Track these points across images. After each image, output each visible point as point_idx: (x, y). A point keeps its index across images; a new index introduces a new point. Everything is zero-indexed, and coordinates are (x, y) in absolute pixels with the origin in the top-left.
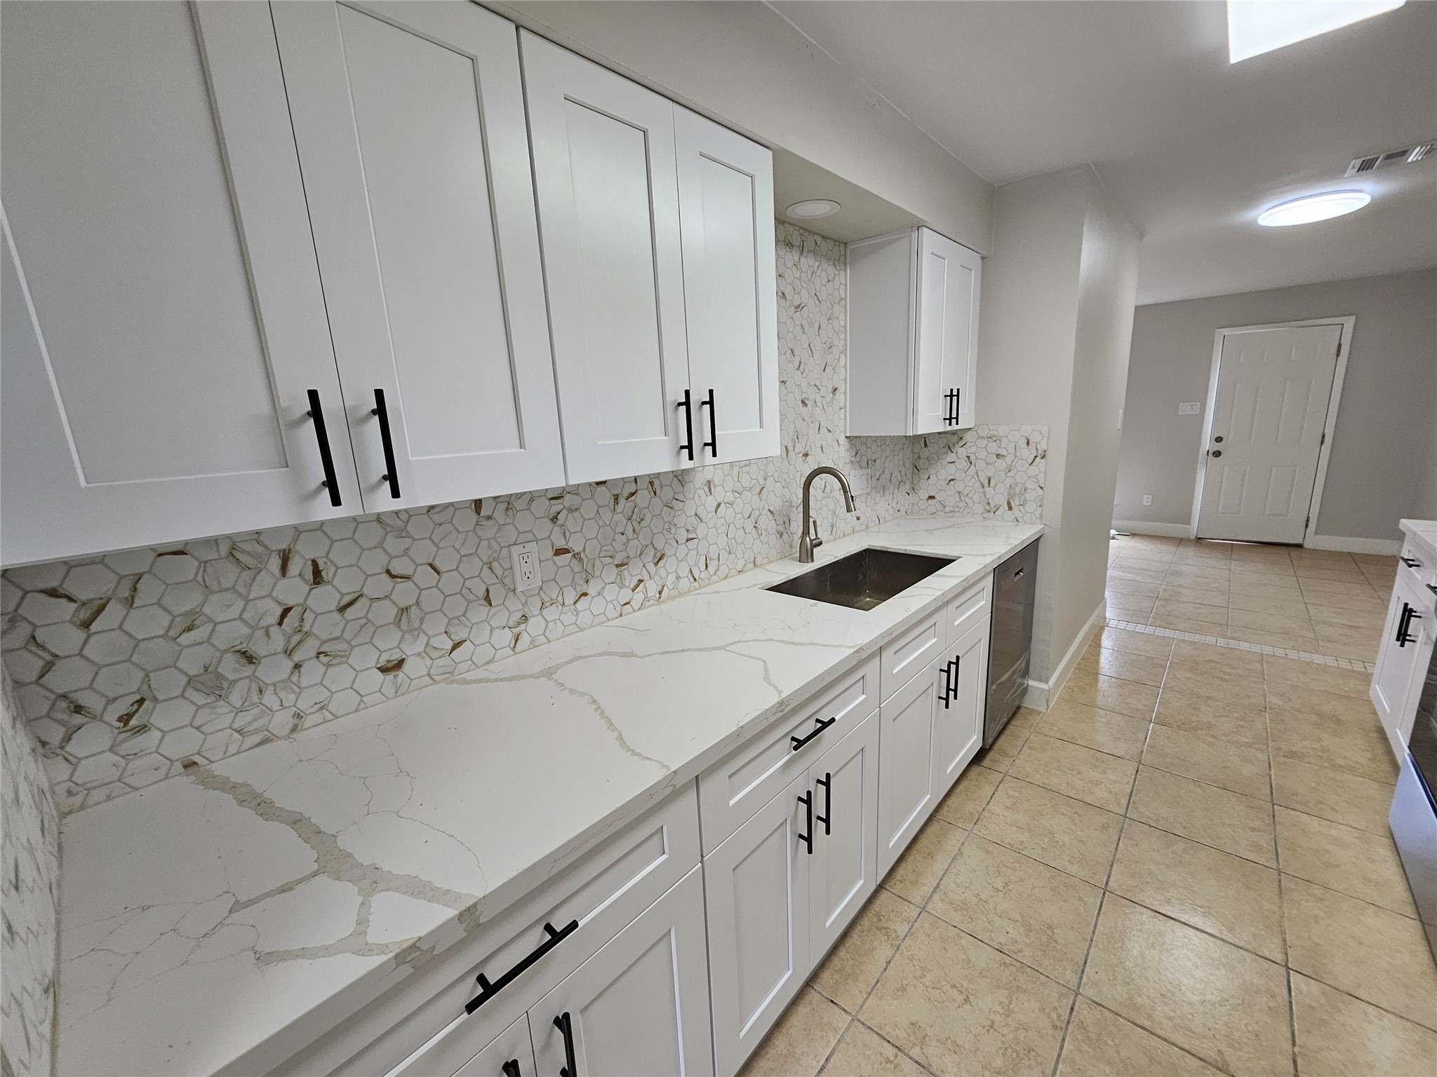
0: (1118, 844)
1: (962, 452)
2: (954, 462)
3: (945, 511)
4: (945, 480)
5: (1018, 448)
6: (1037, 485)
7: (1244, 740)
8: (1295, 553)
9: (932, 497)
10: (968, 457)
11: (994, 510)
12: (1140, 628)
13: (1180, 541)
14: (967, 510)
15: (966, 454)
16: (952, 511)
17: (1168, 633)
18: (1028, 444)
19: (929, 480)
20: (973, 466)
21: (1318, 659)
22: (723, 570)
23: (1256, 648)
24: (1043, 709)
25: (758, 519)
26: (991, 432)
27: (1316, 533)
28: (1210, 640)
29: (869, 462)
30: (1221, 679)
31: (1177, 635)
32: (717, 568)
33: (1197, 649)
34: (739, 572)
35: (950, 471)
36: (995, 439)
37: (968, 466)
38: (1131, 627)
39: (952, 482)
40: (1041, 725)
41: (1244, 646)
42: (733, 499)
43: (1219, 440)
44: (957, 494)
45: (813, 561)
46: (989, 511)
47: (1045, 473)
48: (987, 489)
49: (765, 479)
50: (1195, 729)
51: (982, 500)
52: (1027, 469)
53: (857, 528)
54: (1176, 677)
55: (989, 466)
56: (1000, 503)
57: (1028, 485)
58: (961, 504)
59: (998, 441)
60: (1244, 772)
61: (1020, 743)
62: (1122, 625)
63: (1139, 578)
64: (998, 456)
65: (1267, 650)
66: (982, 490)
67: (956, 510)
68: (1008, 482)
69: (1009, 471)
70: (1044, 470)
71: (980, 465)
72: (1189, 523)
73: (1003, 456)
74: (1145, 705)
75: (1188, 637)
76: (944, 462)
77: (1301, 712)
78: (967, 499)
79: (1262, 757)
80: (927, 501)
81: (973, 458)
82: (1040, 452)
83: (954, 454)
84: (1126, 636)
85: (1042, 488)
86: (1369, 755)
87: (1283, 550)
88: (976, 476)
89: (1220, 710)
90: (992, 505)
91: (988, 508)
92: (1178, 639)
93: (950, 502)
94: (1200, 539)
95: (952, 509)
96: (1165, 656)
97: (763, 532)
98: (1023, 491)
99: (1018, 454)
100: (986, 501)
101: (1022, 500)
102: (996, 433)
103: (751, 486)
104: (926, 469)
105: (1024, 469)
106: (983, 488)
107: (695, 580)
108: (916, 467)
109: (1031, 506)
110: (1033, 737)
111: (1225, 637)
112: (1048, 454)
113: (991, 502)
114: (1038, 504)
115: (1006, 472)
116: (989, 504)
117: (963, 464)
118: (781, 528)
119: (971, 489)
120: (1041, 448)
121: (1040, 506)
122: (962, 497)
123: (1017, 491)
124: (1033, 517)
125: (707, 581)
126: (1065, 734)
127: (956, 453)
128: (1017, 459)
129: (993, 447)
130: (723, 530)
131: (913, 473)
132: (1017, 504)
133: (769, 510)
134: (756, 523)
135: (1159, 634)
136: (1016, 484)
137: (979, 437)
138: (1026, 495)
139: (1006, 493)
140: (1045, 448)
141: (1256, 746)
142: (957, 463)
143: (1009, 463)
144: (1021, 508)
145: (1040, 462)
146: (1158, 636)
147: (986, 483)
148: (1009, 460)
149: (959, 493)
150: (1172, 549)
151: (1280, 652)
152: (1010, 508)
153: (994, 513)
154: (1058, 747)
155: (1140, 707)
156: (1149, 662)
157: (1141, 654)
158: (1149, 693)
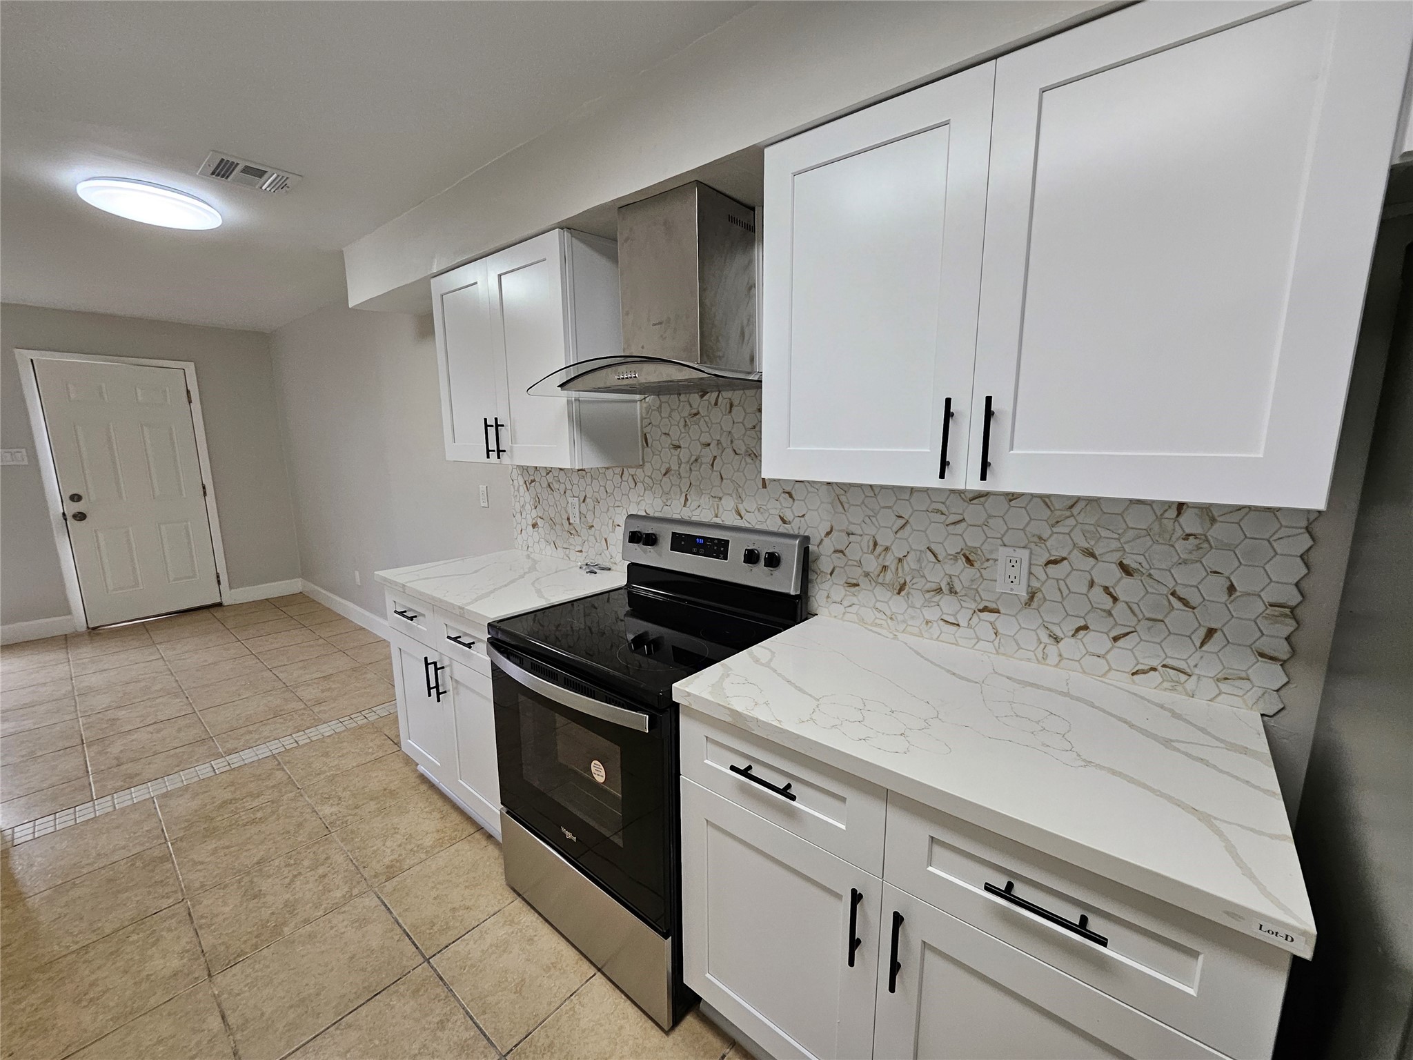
7: (338, 894)
8: (218, 613)
12: (85, 813)
13: (66, 640)
17: (137, 794)
21: (326, 730)
23: (263, 751)
27: (231, 588)
28: (204, 771)
30: (253, 822)
31: (153, 790)
33: (195, 795)
38: (65, 819)
41: (248, 756)
43: (76, 498)
50: (277, 931)
54: (195, 863)
60: (375, 944)
62: (46, 826)
63: (29, 724)
65: (275, 747)
72: (69, 612)
74: (183, 952)
75: (172, 783)
77: (357, 807)
79: (371, 901)
84: (65, 844)
86: (436, 815)
87: (205, 614)
89: (286, 870)
92: (158, 797)
94: (94, 629)
96: (158, 837)
111: (220, 756)
135: (126, 804)
141: (355, 891)
146: (123, 810)
150: (61, 655)
151: (288, 742)
155: (175, 963)
156: (139, 864)
157: (115, 858)
158: (173, 922)
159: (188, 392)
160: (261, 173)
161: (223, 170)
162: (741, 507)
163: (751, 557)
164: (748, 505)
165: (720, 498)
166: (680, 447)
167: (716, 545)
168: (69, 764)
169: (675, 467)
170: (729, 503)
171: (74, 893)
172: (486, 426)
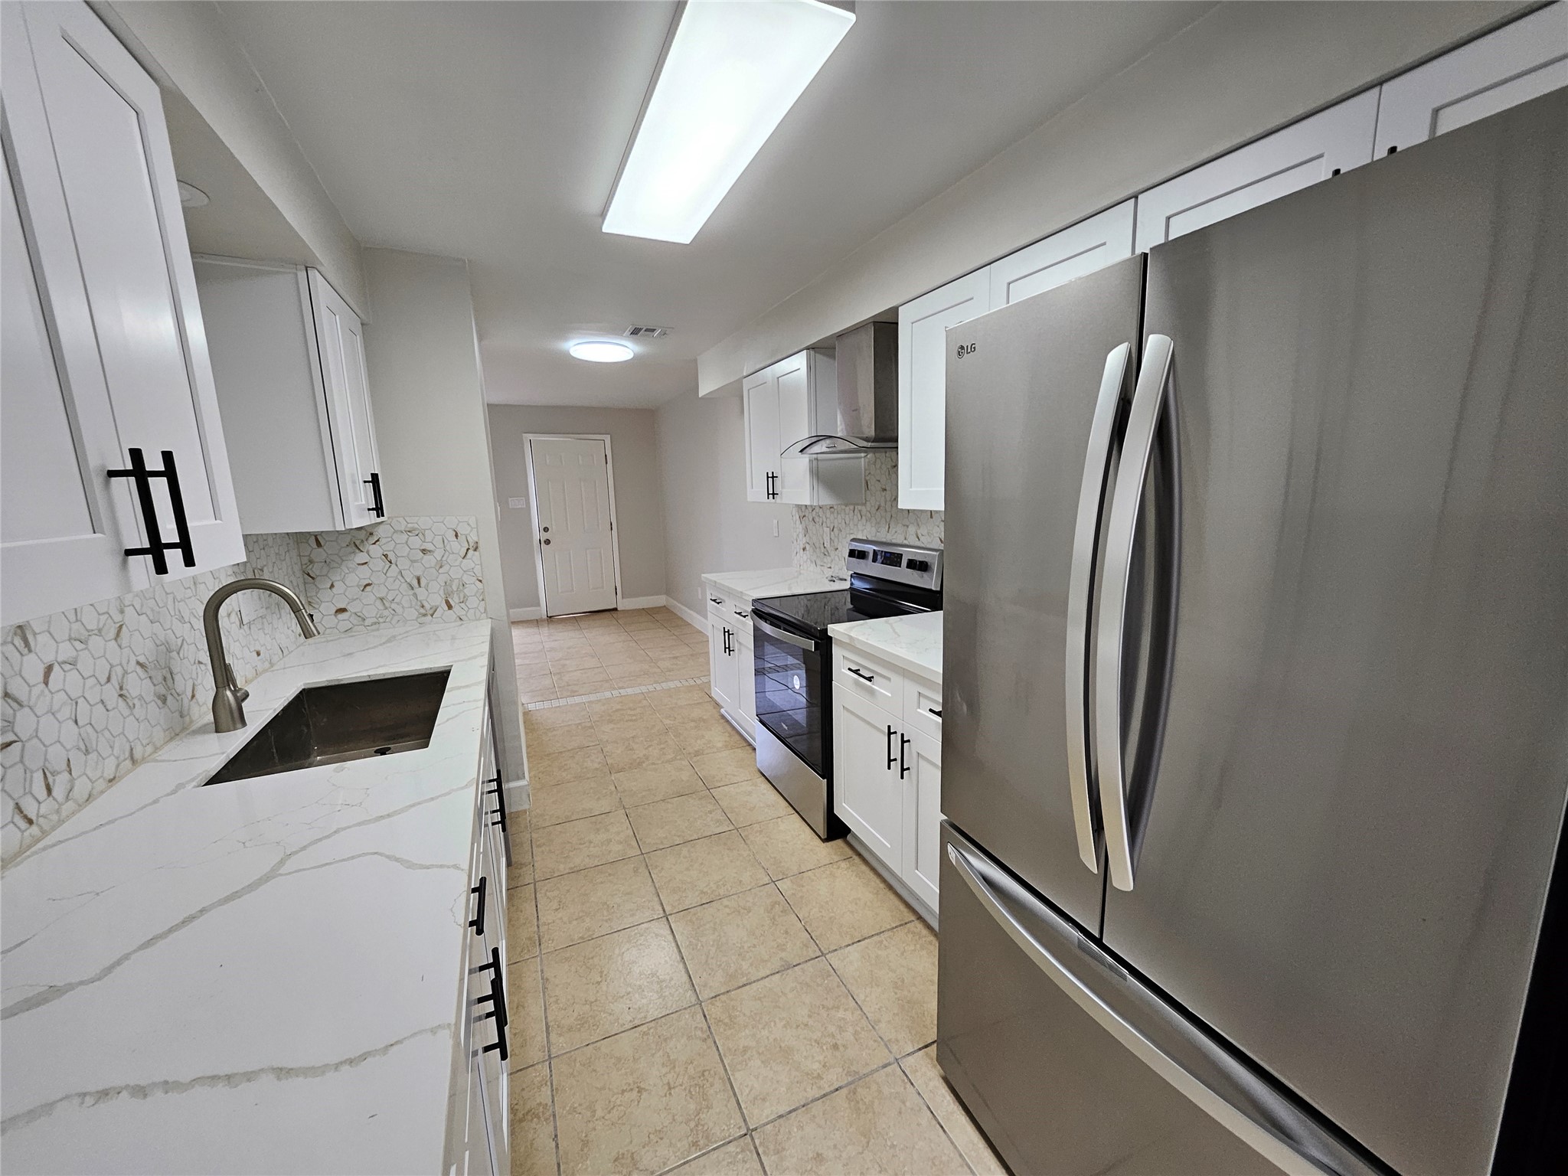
0: (651, 877)
1: (376, 550)
2: (366, 563)
3: (366, 624)
4: (358, 586)
5: (446, 541)
6: (475, 578)
7: (670, 757)
8: (614, 614)
9: (342, 610)
10: (386, 556)
11: (431, 612)
12: (557, 703)
13: (537, 622)
14: (396, 618)
15: (381, 552)
16: (375, 623)
17: (577, 700)
18: (457, 536)
19: (334, 589)
20: (393, 566)
21: (672, 685)
22: (82, 787)
23: (637, 690)
24: (526, 807)
25: (122, 682)
26: (409, 525)
27: (623, 598)
28: (608, 694)
29: (256, 571)
30: (631, 720)
31: (584, 699)
32: (69, 787)
33: (604, 705)
34: (110, 781)
35: (364, 574)
36: (417, 532)
37: (387, 566)
38: (547, 704)
39: (368, 588)
40: (534, 820)
41: (630, 691)
42: (74, 653)
43: (546, 530)
44: (379, 602)
45: (244, 724)
46: (425, 615)
47: (481, 564)
48: (418, 590)
49: (122, 612)
50: (640, 764)
51: (414, 604)
52: (462, 562)
53: (260, 669)
54: (604, 732)
55: (415, 564)
56: (438, 604)
57: (465, 579)
58: (386, 613)
59: (420, 535)
60: (684, 779)
61: (527, 847)
62: (540, 705)
64: (424, 551)
65: (644, 689)
66: (411, 592)
67: (381, 620)
68: (442, 579)
69: (441, 567)
70: (479, 563)
71: (404, 564)
72: (538, 605)
73: (430, 551)
74: (599, 763)
75: (593, 697)
76: (352, 565)
77: (683, 723)
78: (394, 606)
79: (685, 763)
80: (336, 616)
81: (391, 556)
82: (471, 544)
83: (365, 554)
85: (480, 581)
86: (727, 734)
87: (608, 613)
88: (400, 577)
89: (645, 743)
90: (427, 606)
91: (422, 611)
92: (588, 702)
93: (370, 613)
94: (550, 617)
95: (375, 620)
96: (588, 718)
97: (136, 701)
98: (461, 587)
99: (448, 548)
100: (419, 603)
101: (462, 595)
102: (416, 526)
103: (101, 625)
104: (326, 575)
105: (457, 563)
106: (413, 589)
107: (30, 822)
108: (308, 575)
109: (473, 602)
110: (534, 835)
111: (615, 689)
112: (480, 545)
113: (425, 604)
114: (481, 598)
115: (437, 568)
116: (423, 607)
117: (381, 564)
118: (162, 690)
119: (397, 592)
120: (473, 538)
121: (483, 600)
122: (387, 604)
123: (454, 588)
124: (478, 614)
125: (55, 817)
126: (558, 817)
127: (368, 552)
128: (447, 553)
129: (416, 542)
130: (66, 712)
131: (305, 583)
132: (457, 601)
133: (138, 663)
134: (121, 688)
135: (573, 703)
136: (452, 580)
137: (395, 531)
138: (465, 591)
139: (442, 592)
140: (476, 539)
141: (678, 758)
142: (370, 564)
143: (439, 559)
144: (462, 605)
145: (473, 555)
146: (571, 705)
147: (415, 583)
148: (438, 554)
149: (382, 599)
150: (535, 630)
151: (651, 688)
152: (450, 607)
153: (432, 616)
154: (561, 832)
155: (596, 765)
156: (580, 727)
157: (569, 723)
158: (595, 751)
159: (606, 456)
160: (653, 330)
161: (635, 332)
162: (919, 532)
163: (912, 564)
164: (923, 531)
165: (908, 526)
166: (885, 490)
167: (896, 557)
168: (547, 682)
169: (883, 504)
170: (912, 529)
171: (555, 733)
172: (768, 477)
